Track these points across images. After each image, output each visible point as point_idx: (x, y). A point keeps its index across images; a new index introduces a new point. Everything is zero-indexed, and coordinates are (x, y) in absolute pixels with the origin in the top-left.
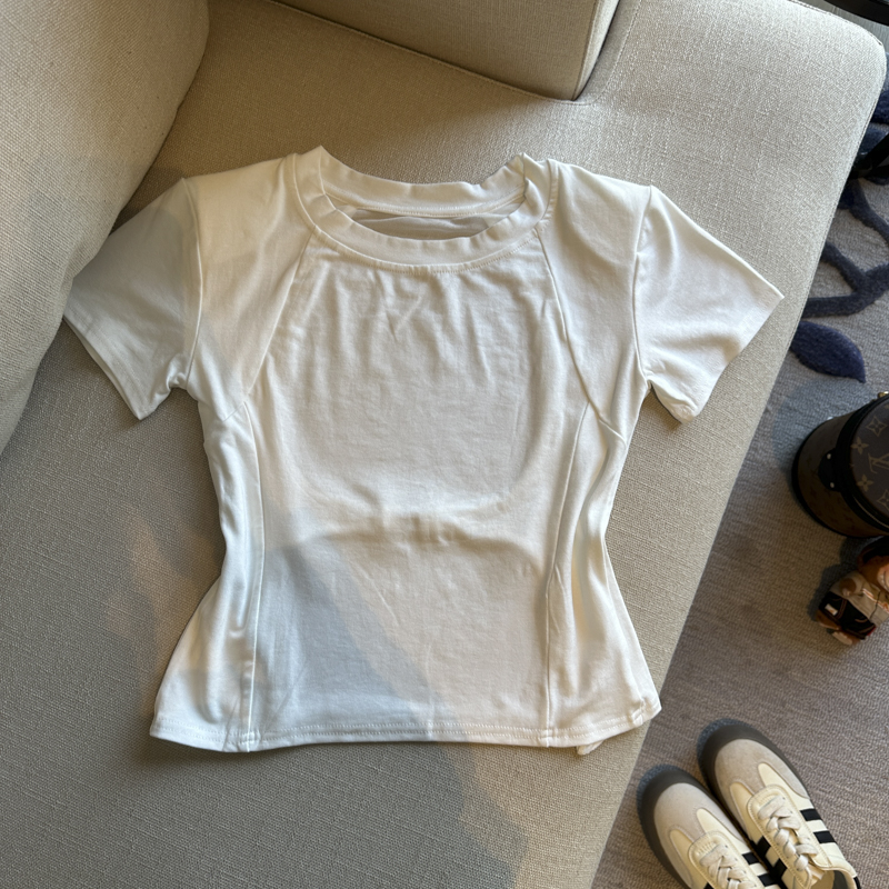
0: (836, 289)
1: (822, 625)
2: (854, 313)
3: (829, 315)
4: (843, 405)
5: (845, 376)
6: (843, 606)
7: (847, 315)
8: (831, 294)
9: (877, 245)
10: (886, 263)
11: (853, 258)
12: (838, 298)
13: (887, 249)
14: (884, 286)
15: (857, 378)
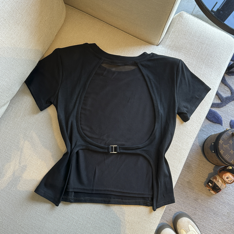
0: (217, 101)
1: (208, 188)
2: (221, 107)
3: (215, 107)
4: (216, 131)
5: (218, 123)
6: (213, 184)
7: (219, 108)
9: (228, 91)
10: (230, 95)
11: (221, 93)
12: (217, 103)
13: (230, 92)
14: (229, 101)
15: (221, 124)
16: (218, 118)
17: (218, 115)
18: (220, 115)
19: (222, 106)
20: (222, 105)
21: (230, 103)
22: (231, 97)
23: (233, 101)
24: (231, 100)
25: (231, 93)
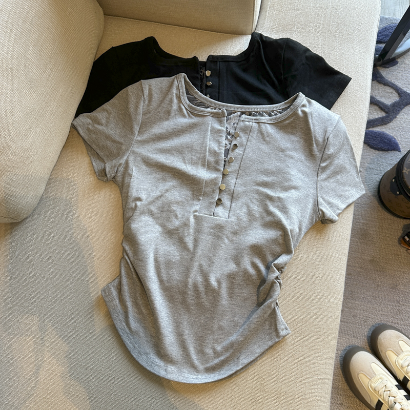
0: (379, 114)
2: (389, 123)
3: (378, 126)
5: (391, 150)
7: (386, 124)
8: (377, 117)
9: (392, 93)
10: (398, 99)
11: (383, 100)
12: (380, 118)
13: (397, 94)
14: (399, 109)
15: (397, 150)
16: (390, 141)
17: (388, 135)
18: (391, 136)
19: (391, 121)
20: (389, 119)
21: (403, 111)
22: (400, 101)
23: (406, 108)
24: (402, 107)
25: (399, 94)
